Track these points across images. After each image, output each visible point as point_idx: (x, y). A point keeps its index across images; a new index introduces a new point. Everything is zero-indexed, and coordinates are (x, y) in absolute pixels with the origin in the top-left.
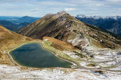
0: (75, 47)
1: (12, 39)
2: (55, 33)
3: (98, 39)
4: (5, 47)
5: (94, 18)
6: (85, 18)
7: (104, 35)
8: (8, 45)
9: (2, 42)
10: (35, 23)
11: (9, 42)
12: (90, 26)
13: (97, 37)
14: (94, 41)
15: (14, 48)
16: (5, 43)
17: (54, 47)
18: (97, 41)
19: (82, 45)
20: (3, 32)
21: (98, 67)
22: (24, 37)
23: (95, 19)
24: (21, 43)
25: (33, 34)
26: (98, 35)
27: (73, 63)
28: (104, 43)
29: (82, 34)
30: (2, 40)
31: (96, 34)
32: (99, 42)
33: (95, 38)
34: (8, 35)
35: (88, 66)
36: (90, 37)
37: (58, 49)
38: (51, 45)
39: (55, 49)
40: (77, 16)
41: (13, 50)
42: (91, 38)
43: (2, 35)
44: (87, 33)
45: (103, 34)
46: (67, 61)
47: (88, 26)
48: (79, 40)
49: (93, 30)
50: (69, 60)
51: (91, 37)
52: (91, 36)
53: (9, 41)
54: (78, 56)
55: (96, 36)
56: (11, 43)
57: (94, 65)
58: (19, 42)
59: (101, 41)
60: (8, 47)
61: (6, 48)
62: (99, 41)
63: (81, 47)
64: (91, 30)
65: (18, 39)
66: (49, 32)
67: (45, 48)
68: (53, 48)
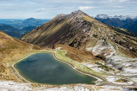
0: (97, 57)
1: (17, 48)
2: (69, 39)
3: (127, 45)
4: (8, 59)
5: (119, 18)
6: (108, 19)
7: (134, 40)
8: (11, 56)
9: (4, 52)
10: (43, 27)
11: (12, 52)
12: (115, 29)
13: (126, 44)
14: (122, 49)
15: (19, 60)
16: (8, 53)
17: (71, 58)
18: (125, 49)
19: (106, 54)
20: (4, 40)
21: (131, 83)
22: (31, 45)
23: (121, 19)
24: (28, 53)
25: (41, 41)
26: (126, 41)
27: (97, 78)
28: (135, 51)
29: (105, 40)
30: (4, 49)
31: (124, 39)
32: (128, 49)
33: (122, 45)
34: (11, 43)
35: (117, 81)
36: (116, 44)
37: (75, 60)
38: (66, 55)
39: (71, 60)
40: (97, 16)
41: (18, 62)
42: (117, 44)
43: (4, 43)
44: (112, 38)
45: (133, 39)
46: (90, 75)
47: (113, 29)
48: (101, 47)
49: (119, 35)
50: (91, 74)
51: (118, 43)
52: (117, 42)
53: (12, 51)
54: (102, 68)
55: (124, 42)
56: (16, 53)
57: (125, 81)
58: (25, 51)
59: (131, 48)
60: (12, 59)
61: (10, 59)
62: (128, 48)
63: (105, 56)
64: (117, 34)
65: (23, 48)
66: (62, 37)
67: (59, 59)
68: (68, 58)
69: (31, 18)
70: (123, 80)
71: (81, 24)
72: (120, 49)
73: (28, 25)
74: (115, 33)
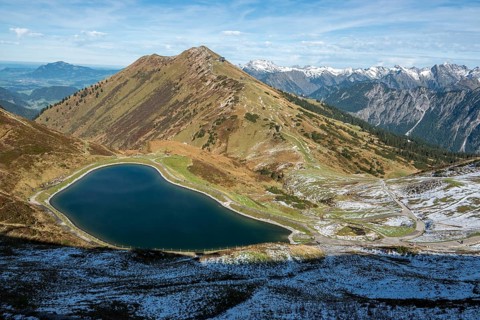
0: (263, 172)
1: (49, 150)
2: (181, 125)
3: (331, 143)
4: (29, 183)
5: (304, 71)
6: (276, 74)
7: (344, 129)
8: (37, 175)
9: (15, 162)
10: (99, 90)
11: (39, 164)
12: (298, 102)
13: (327, 139)
14: (320, 151)
15: (63, 184)
16: (27, 168)
17: (204, 177)
18: (325, 151)
20: (7, 126)
22: (82, 143)
23: (308, 75)
24: (83, 165)
26: (328, 131)
28: (349, 158)
29: (277, 128)
30: (13, 155)
31: (322, 127)
32: (333, 153)
33: (319, 143)
34: (30, 137)
36: (305, 139)
37: (217, 182)
39: (206, 182)
40: (249, 65)
41: (59, 190)
42: (308, 140)
43: (10, 136)
44: (293, 124)
45: (341, 128)
47: (291, 99)
48: (270, 148)
49: (311, 116)
51: (309, 138)
52: (306, 135)
53: (37, 159)
54: (288, 203)
55: (323, 135)
56: (49, 167)
58: (75, 160)
59: (340, 149)
60: (40, 182)
61: (33, 184)
62: (333, 149)
64: (306, 114)
65: (69, 151)
66: (158, 120)
67: (178, 182)
68: (199, 178)
69: (59, 63)
70: (353, 228)
71: (210, 85)
72: (315, 151)
73: (49, 82)
74: (301, 110)
